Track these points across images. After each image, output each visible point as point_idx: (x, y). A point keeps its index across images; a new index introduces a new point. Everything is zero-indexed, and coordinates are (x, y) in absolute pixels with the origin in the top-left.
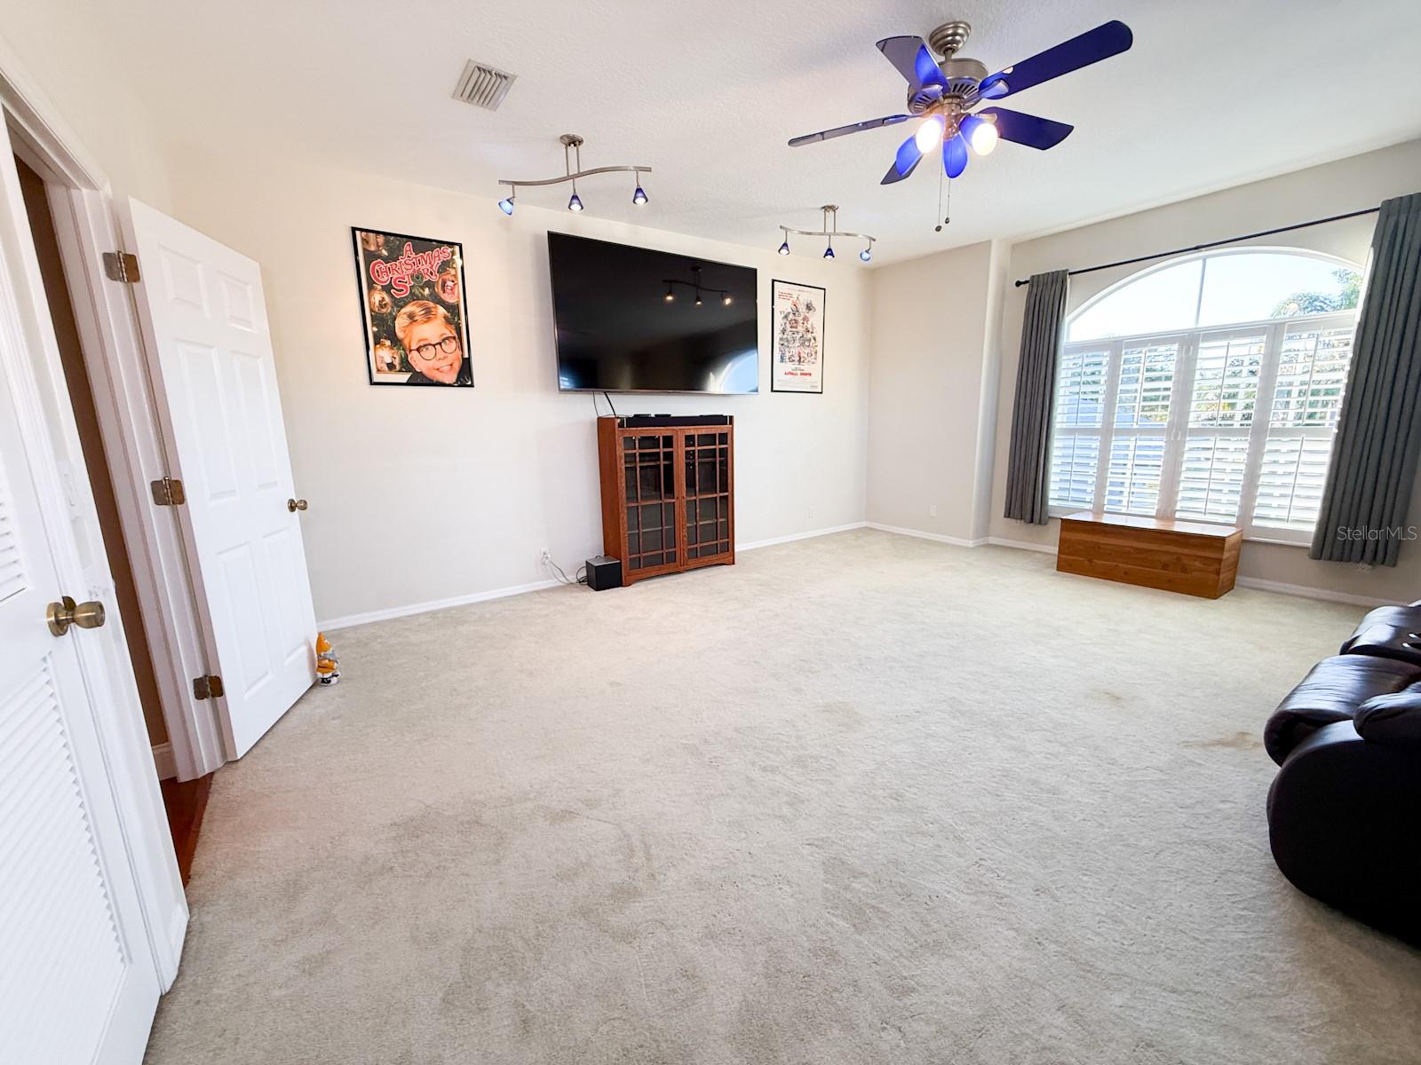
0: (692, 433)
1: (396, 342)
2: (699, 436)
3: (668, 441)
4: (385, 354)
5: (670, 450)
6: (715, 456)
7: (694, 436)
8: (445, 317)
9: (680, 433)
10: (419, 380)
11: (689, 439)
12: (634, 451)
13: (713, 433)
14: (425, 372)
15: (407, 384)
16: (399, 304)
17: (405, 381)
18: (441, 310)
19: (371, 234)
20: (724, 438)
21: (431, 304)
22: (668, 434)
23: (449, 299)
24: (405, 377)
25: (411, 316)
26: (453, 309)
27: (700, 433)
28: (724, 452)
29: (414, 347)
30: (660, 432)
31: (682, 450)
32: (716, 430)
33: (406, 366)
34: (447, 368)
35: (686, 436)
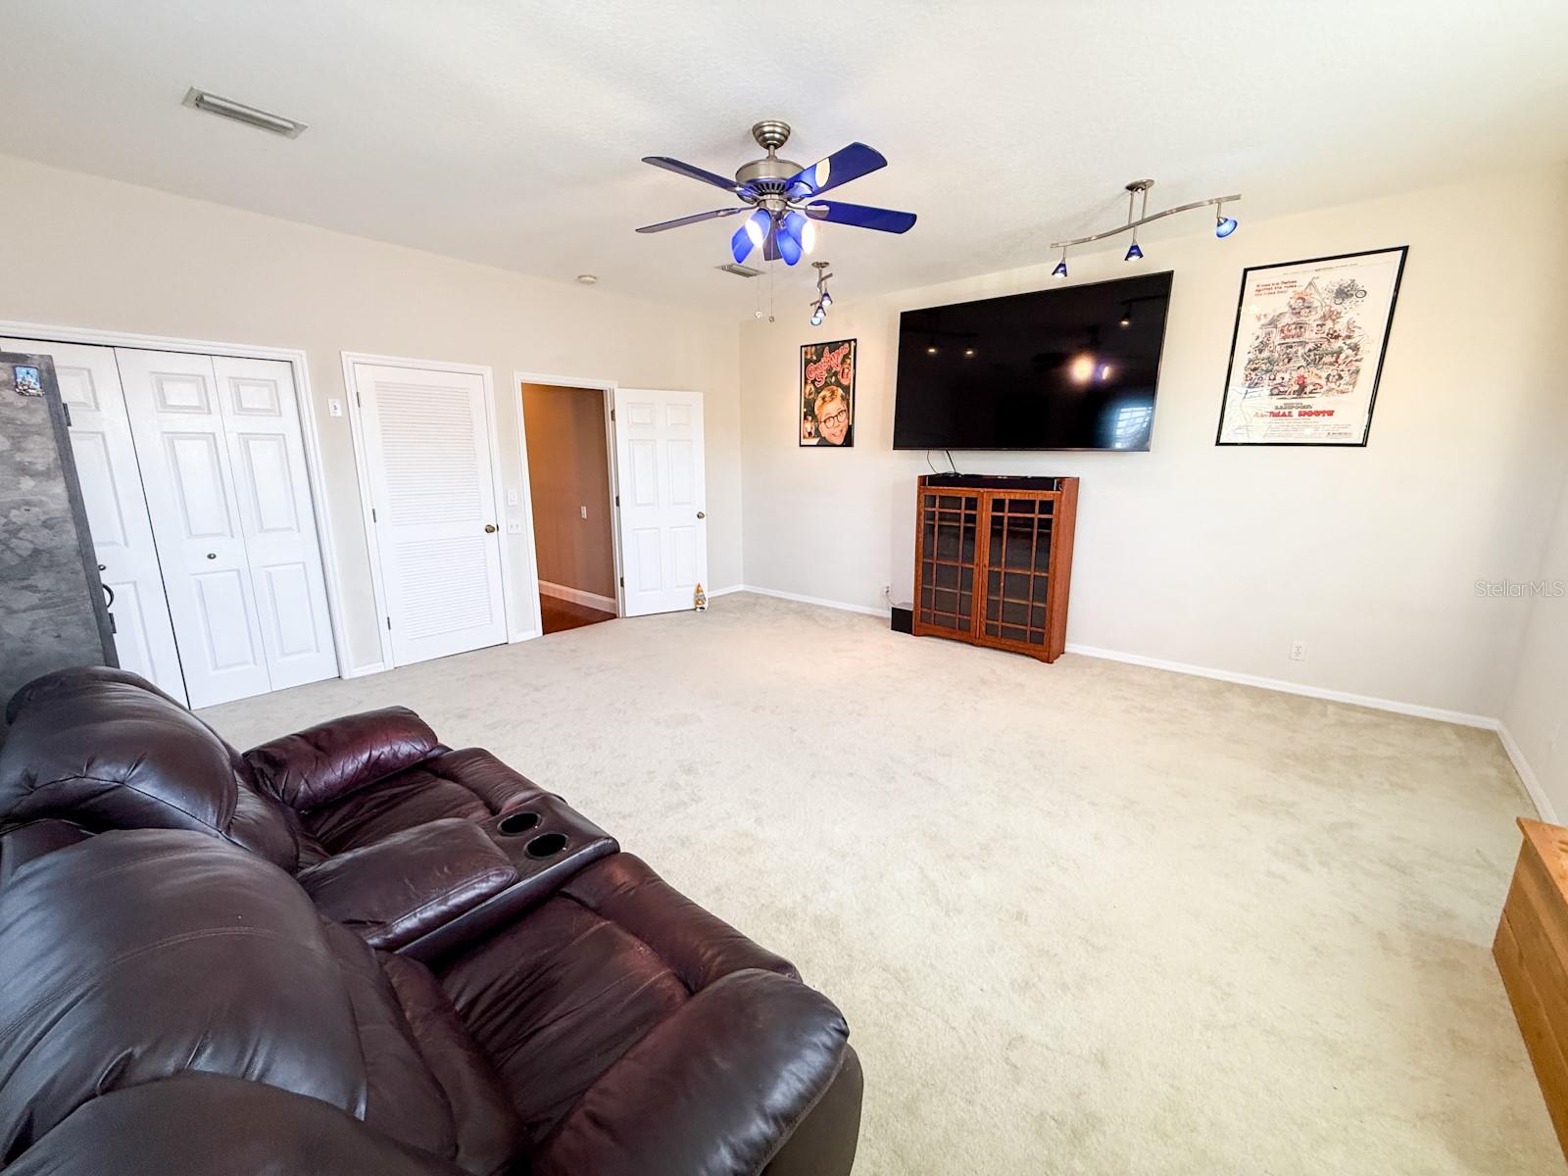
0: (1002, 496)
1: (815, 418)
2: (1010, 500)
3: (972, 503)
4: (809, 426)
5: (973, 512)
6: (1032, 527)
7: (1004, 500)
8: (842, 396)
9: (987, 496)
10: (824, 443)
11: (998, 505)
12: (933, 509)
13: (1031, 498)
14: (827, 437)
15: (817, 446)
16: (818, 391)
17: (815, 443)
18: (840, 391)
19: (809, 348)
20: (1047, 507)
21: (835, 388)
22: (973, 495)
23: (845, 382)
24: (815, 441)
25: (824, 398)
26: (846, 389)
27: (1012, 498)
28: (1046, 524)
29: (823, 420)
30: (964, 492)
31: (987, 515)
32: (1039, 495)
33: (818, 433)
34: (839, 433)
35: (994, 500)
